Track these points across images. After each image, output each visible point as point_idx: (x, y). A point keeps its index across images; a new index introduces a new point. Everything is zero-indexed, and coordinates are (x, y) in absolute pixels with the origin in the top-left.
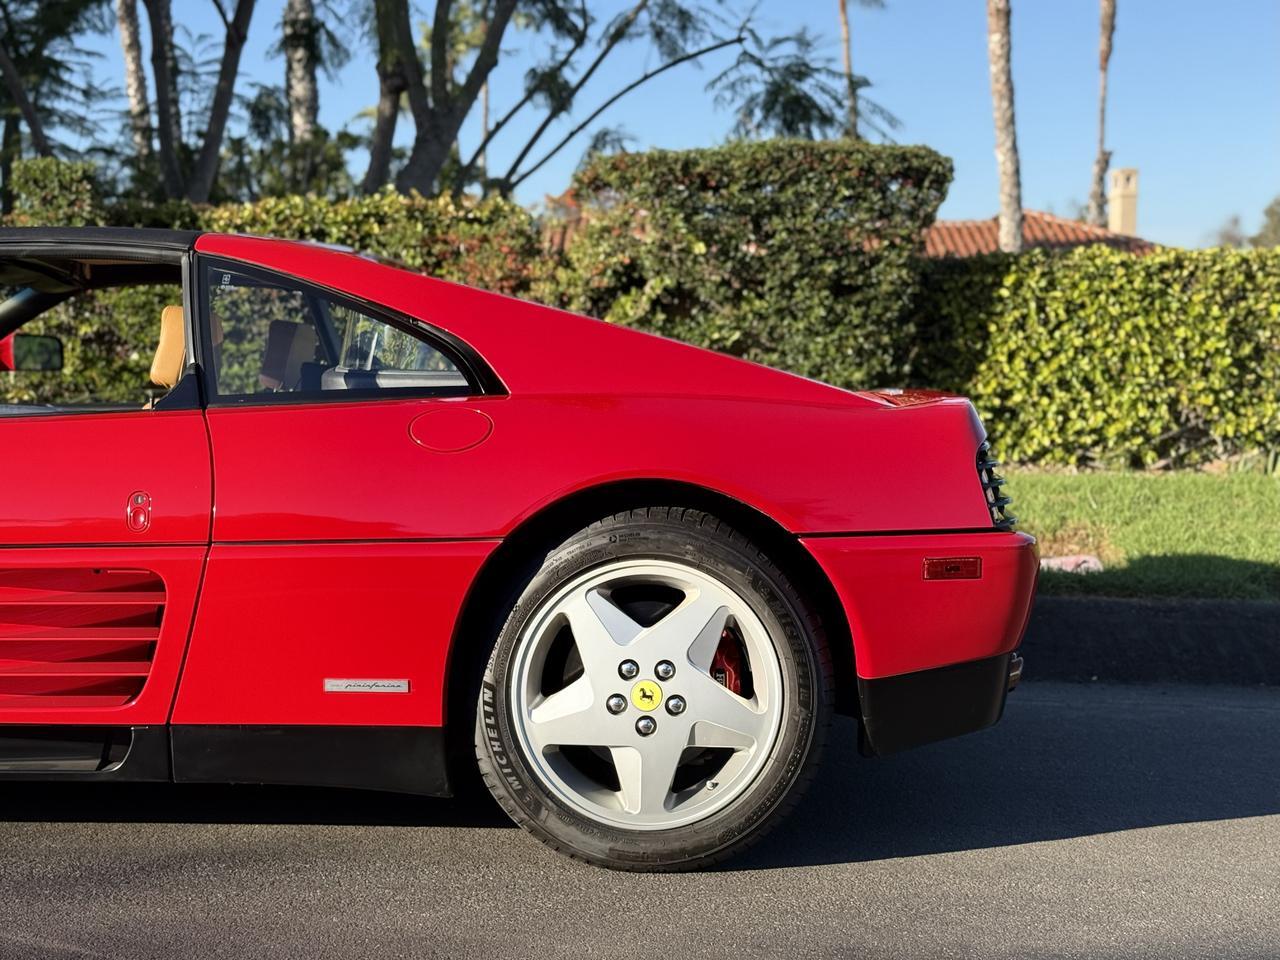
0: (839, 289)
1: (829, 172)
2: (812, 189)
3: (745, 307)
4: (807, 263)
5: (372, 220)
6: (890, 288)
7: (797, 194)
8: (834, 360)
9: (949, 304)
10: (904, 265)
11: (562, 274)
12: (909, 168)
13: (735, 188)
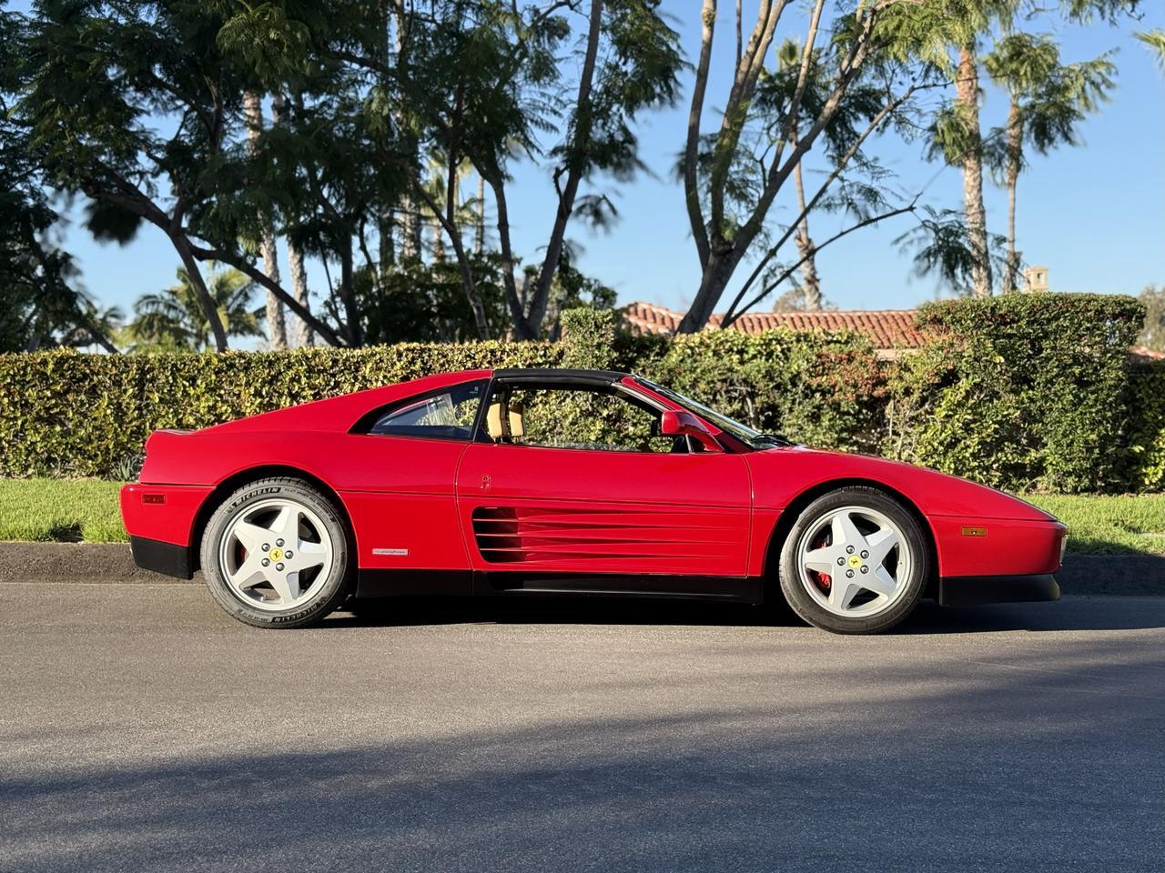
0: (1081, 383)
1: (1077, 313)
2: (1067, 323)
3: (1023, 394)
4: (1064, 367)
5: (774, 342)
6: (1112, 383)
7: (1058, 326)
8: (1077, 427)
9: (1140, 392)
10: (1120, 368)
11: (907, 375)
12: (1125, 310)
13: (1023, 323)
